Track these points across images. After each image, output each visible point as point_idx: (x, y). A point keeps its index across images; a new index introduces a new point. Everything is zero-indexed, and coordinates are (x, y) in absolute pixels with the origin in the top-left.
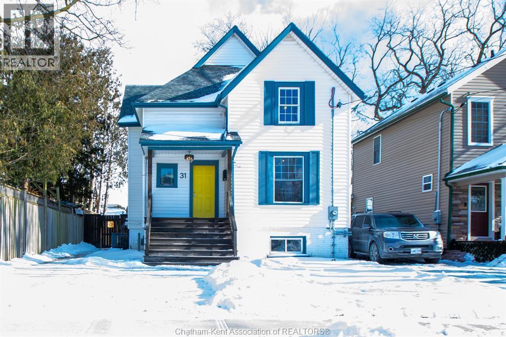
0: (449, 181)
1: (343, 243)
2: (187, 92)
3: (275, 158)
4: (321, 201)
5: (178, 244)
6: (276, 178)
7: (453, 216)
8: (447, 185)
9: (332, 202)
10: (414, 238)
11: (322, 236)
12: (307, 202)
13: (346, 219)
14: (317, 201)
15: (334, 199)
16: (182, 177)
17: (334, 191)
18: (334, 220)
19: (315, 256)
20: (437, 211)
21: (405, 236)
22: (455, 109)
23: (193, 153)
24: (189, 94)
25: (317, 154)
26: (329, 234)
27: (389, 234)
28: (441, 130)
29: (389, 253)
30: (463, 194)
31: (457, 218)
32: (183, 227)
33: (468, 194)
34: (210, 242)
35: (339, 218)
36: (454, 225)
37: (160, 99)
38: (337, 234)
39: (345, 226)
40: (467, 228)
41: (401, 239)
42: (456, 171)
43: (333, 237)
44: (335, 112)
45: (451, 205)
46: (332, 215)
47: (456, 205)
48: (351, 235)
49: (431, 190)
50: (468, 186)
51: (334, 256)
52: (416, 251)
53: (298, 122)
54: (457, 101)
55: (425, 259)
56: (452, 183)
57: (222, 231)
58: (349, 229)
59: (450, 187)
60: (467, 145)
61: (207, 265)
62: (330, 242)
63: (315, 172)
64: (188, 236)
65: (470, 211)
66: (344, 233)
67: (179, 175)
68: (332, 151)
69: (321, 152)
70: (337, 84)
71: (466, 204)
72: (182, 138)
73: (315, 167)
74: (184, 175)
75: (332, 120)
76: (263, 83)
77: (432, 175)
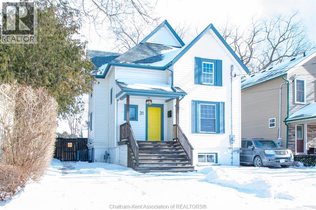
0: (287, 122)
1: (237, 157)
2: (143, 59)
3: (201, 105)
4: (225, 132)
5: (154, 158)
6: (201, 117)
7: (289, 142)
8: (286, 124)
9: (232, 132)
10: (281, 154)
11: (226, 152)
12: (218, 132)
13: (238, 143)
14: (224, 131)
15: (233, 131)
16: (141, 114)
17: (233, 126)
18: (232, 143)
19: (222, 165)
20: (279, 139)
21: (276, 152)
22: (290, 83)
23: (151, 98)
24: (145, 60)
25: (224, 103)
26: (230, 151)
27: (268, 152)
28: (281, 94)
29: (268, 162)
30: (293, 130)
31: (290, 143)
32: (152, 147)
33: (295, 130)
34: (173, 156)
35: (235, 142)
36: (289, 147)
37: (127, 61)
38: (234, 152)
39: (238, 147)
40: (295, 148)
41: (275, 154)
42: (290, 117)
43: (232, 153)
44: (233, 79)
45: (288, 136)
46: (232, 140)
47: (290, 135)
48: (242, 152)
49: (275, 127)
50: (295, 125)
51: (232, 164)
52: (282, 161)
53: (213, 84)
54: (290, 79)
55: (281, 165)
56: (288, 123)
57: (177, 149)
58: (240, 148)
59: (287, 126)
60: (294, 103)
61: (177, 172)
62: (230, 156)
63: (223, 115)
64: (157, 153)
65: (296, 139)
66: (238, 151)
67: (139, 113)
68: (231, 102)
69: (225, 103)
70: (234, 63)
71: (294, 135)
72: (148, 88)
73: (223, 111)
74: (142, 113)
75: (231, 84)
76: (194, 58)
77: (275, 118)
